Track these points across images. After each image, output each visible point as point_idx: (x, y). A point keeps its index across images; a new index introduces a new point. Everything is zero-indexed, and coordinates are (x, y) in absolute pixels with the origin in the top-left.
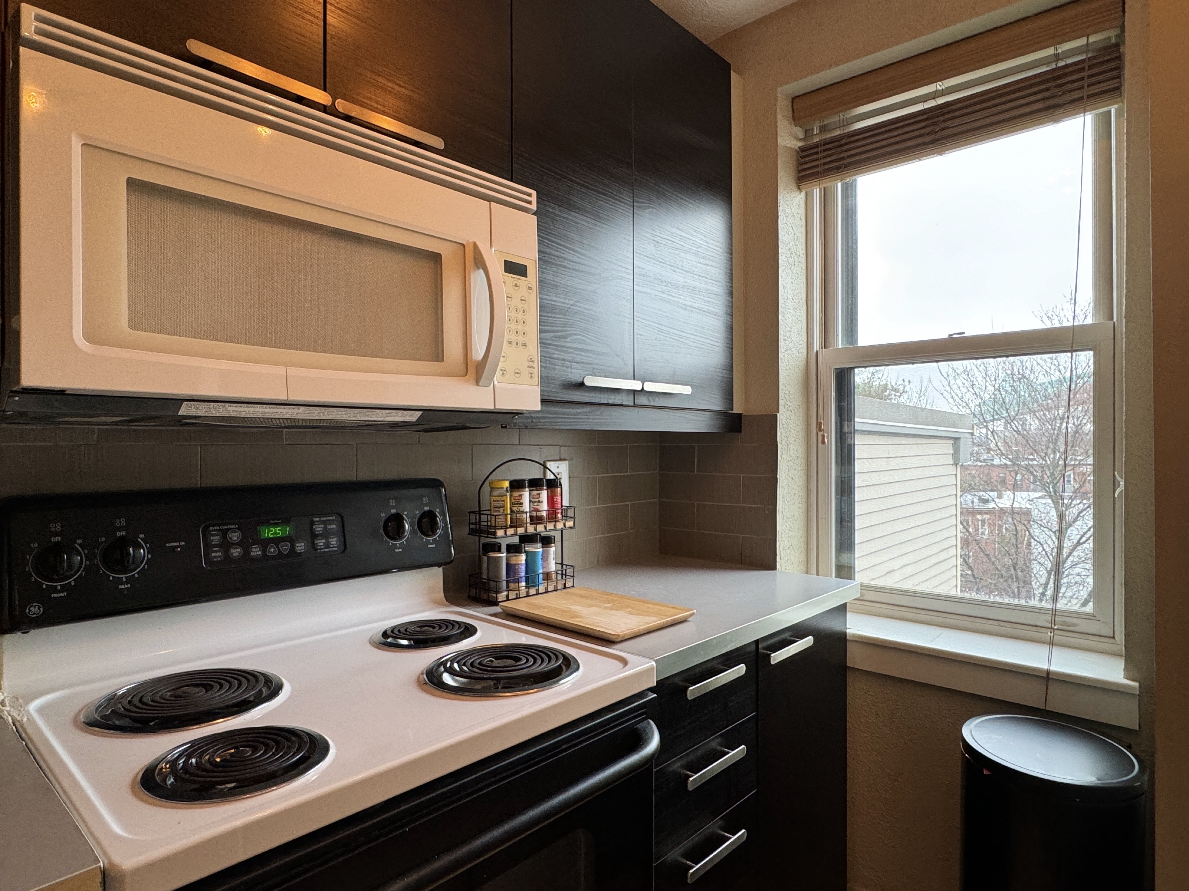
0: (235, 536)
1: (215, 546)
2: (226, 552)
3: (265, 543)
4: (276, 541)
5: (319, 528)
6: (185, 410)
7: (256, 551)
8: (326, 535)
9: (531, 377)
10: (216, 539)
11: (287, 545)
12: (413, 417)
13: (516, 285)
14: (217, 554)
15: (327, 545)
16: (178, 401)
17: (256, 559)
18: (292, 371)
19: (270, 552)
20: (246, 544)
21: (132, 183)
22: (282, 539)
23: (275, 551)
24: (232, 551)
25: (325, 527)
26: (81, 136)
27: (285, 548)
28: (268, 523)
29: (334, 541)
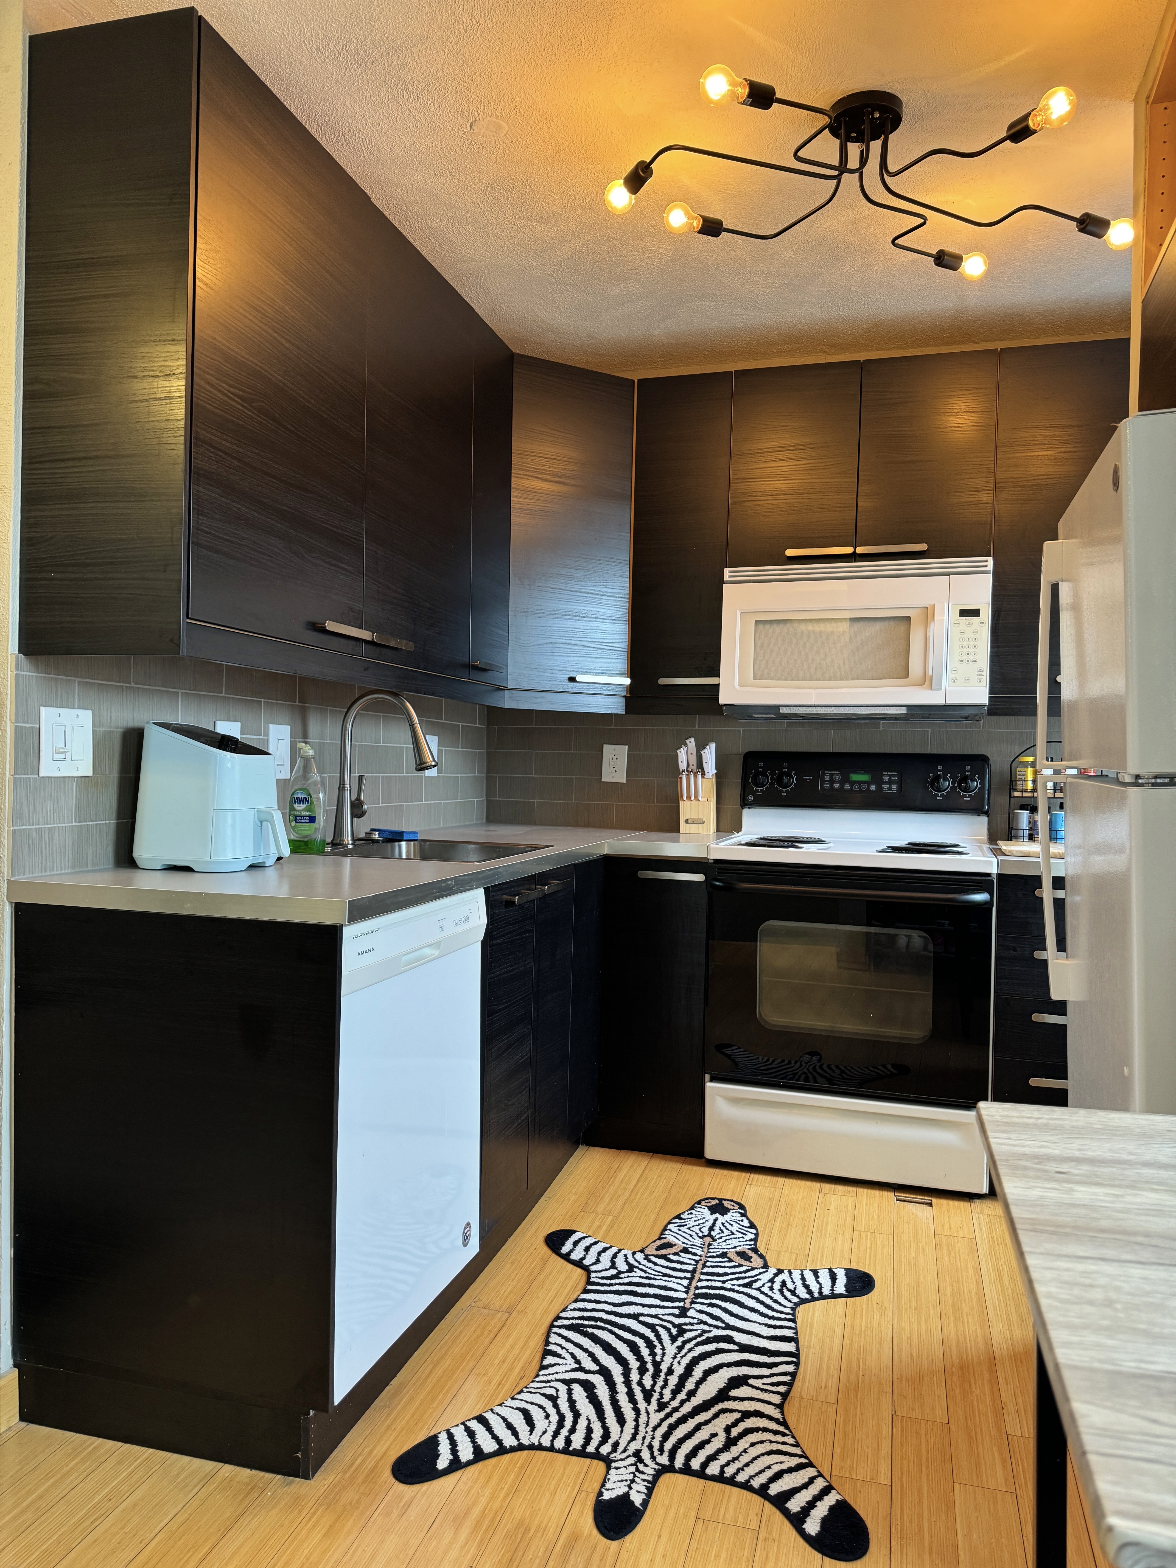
0: (837, 778)
1: (827, 781)
2: (832, 785)
3: (852, 783)
4: (860, 783)
5: (886, 779)
6: (783, 710)
7: (847, 786)
8: (890, 782)
9: (980, 681)
10: (827, 778)
11: (865, 786)
12: (904, 710)
13: (969, 624)
14: (827, 785)
15: (890, 789)
16: (777, 707)
17: (847, 791)
18: (817, 691)
19: (855, 788)
20: (842, 783)
21: (756, 622)
22: (864, 782)
23: (858, 788)
24: (835, 785)
25: (890, 778)
26: (740, 610)
27: (864, 787)
28: (855, 772)
29: (894, 787)
